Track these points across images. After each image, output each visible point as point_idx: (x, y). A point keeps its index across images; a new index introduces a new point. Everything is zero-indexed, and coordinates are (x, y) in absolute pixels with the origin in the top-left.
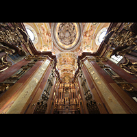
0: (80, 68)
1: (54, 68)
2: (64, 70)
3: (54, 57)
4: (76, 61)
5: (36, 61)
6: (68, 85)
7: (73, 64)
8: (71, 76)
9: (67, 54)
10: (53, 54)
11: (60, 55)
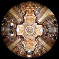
0: (23, 17)
1: (37, 18)
2: (31, 16)
3: (36, 22)
4: (25, 20)
5: (43, 22)
6: (29, 9)
7: (27, 19)
8: (28, 13)
9: (30, 23)
10: (36, 24)
11: (33, 23)
